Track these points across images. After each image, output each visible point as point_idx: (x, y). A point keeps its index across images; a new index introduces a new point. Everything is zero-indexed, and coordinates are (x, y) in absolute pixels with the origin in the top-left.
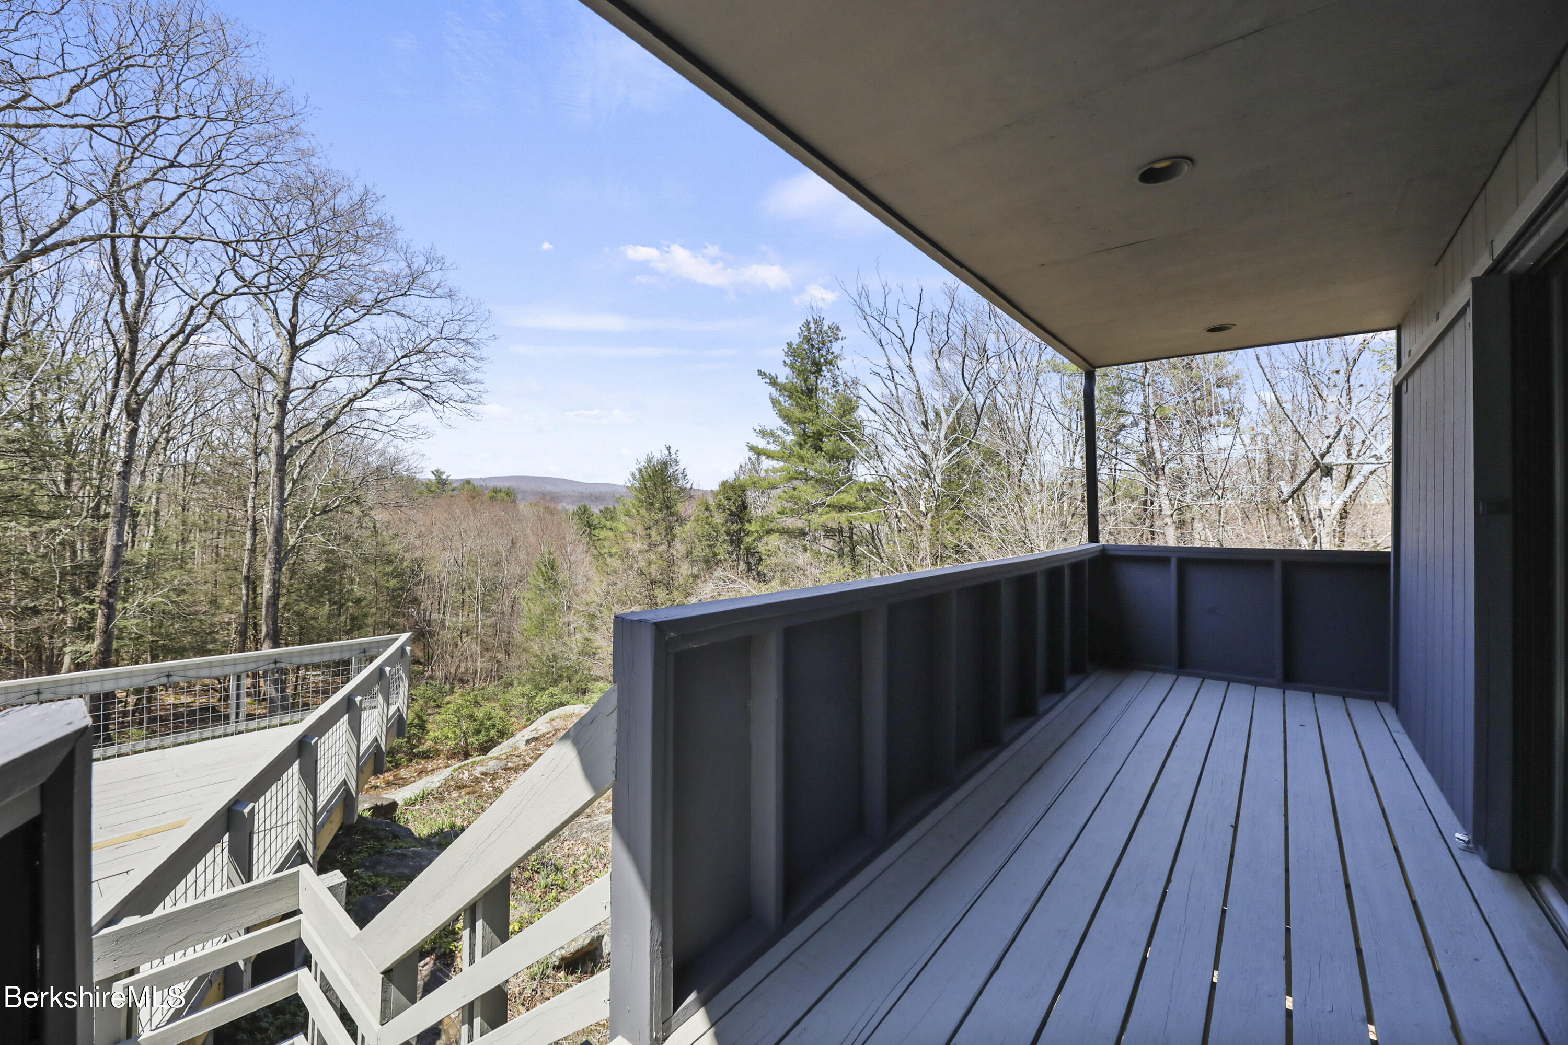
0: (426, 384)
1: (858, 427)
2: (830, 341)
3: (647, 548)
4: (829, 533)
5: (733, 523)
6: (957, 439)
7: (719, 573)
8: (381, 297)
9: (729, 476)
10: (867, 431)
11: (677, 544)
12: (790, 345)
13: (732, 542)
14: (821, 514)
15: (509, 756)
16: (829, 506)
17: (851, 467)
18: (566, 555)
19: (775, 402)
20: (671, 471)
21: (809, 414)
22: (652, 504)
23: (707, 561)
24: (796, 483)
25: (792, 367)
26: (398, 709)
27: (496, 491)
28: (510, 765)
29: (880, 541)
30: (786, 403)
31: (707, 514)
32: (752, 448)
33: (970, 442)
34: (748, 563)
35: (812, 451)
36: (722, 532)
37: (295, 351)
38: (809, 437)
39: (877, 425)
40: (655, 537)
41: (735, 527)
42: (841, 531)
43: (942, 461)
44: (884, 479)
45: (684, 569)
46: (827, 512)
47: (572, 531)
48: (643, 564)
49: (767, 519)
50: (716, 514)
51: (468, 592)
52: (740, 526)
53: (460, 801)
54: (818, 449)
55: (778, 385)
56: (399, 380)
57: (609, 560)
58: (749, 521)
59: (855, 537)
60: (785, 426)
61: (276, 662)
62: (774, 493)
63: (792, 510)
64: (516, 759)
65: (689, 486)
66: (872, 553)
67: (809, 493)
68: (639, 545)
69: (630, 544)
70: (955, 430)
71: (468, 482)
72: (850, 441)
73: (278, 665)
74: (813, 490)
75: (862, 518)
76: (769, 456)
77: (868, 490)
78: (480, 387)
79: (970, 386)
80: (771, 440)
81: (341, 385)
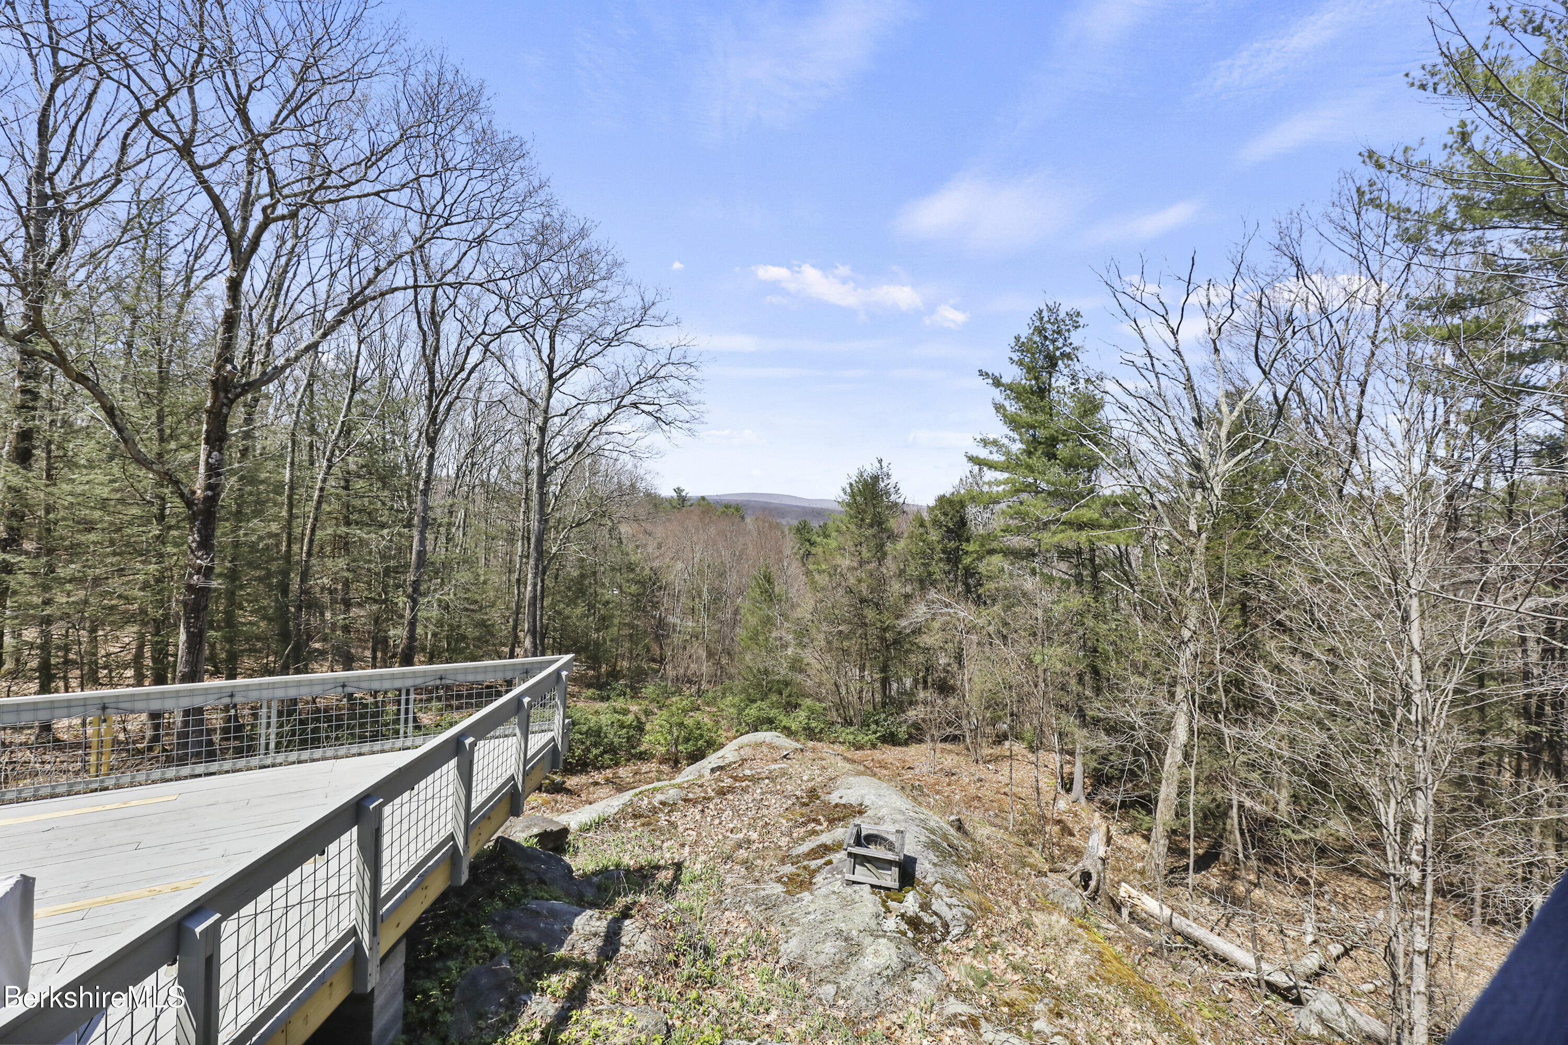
0: (657, 407)
1: (1106, 430)
2: (1069, 330)
3: (855, 565)
4: (1064, 554)
5: (950, 540)
6: (1246, 437)
7: (932, 594)
8: (619, 330)
9: (947, 489)
10: (1115, 434)
11: (889, 561)
12: (1017, 339)
13: (949, 560)
14: (1055, 533)
15: (692, 785)
16: (1064, 523)
17: (1093, 478)
18: (782, 570)
19: (999, 408)
20: (882, 485)
21: (1041, 417)
22: (862, 520)
23: (921, 581)
24: (1024, 496)
25: (1021, 363)
26: (553, 739)
27: (727, 506)
28: (691, 796)
29: (1130, 566)
30: (1012, 407)
31: (921, 530)
32: (973, 459)
33: (1266, 441)
34: (967, 585)
35: (1045, 460)
36: (938, 549)
37: (552, 381)
38: (1040, 443)
39: (1128, 426)
40: (866, 554)
41: (952, 545)
42: (1079, 552)
43: (1224, 467)
44: (1138, 491)
45: (896, 588)
46: (1062, 531)
47: (790, 545)
48: (852, 581)
49: (991, 537)
50: (931, 530)
51: (697, 600)
52: (957, 544)
53: (633, 834)
54: (1052, 456)
55: (1003, 385)
56: (635, 405)
57: (817, 577)
58: (968, 540)
59: (1097, 561)
60: (1011, 434)
61: (441, 679)
62: (997, 508)
63: (1018, 528)
64: (697, 790)
65: (901, 500)
66: (1121, 581)
67: (1038, 508)
68: (847, 562)
69: (839, 560)
70: (1242, 427)
71: (703, 498)
72: (1092, 446)
73: (443, 682)
74: (1044, 505)
75: (1108, 538)
76: (992, 466)
77: (1116, 504)
78: (701, 407)
79: (1267, 369)
80: (995, 449)
81: (592, 412)
